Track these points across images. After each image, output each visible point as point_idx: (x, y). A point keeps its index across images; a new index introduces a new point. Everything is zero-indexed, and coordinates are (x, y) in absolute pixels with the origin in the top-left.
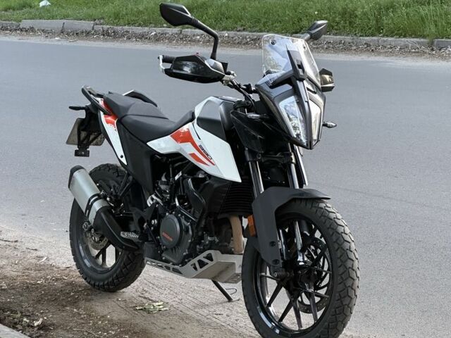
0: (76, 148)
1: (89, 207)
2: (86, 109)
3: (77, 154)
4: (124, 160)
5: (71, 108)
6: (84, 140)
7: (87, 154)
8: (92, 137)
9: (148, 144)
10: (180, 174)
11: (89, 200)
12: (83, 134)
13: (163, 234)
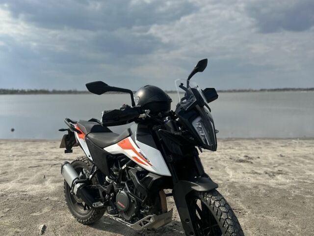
0: (65, 149)
1: (73, 185)
2: (68, 130)
3: (66, 152)
4: (91, 158)
5: (59, 130)
6: (69, 144)
7: (71, 151)
8: (73, 143)
9: (104, 149)
10: (125, 166)
11: (73, 181)
12: (68, 142)
13: (118, 202)
